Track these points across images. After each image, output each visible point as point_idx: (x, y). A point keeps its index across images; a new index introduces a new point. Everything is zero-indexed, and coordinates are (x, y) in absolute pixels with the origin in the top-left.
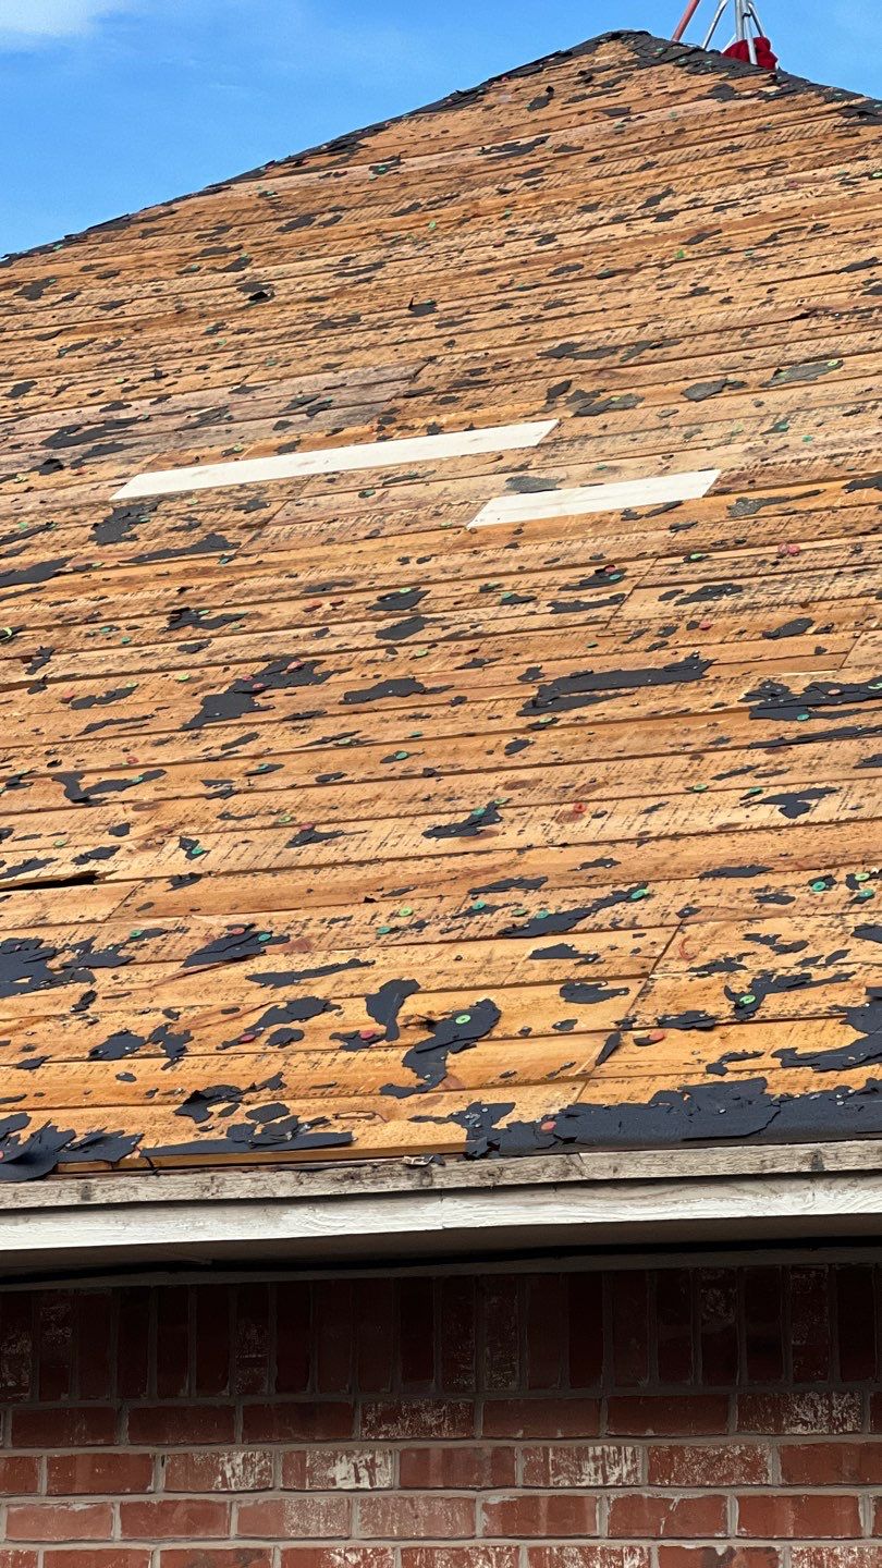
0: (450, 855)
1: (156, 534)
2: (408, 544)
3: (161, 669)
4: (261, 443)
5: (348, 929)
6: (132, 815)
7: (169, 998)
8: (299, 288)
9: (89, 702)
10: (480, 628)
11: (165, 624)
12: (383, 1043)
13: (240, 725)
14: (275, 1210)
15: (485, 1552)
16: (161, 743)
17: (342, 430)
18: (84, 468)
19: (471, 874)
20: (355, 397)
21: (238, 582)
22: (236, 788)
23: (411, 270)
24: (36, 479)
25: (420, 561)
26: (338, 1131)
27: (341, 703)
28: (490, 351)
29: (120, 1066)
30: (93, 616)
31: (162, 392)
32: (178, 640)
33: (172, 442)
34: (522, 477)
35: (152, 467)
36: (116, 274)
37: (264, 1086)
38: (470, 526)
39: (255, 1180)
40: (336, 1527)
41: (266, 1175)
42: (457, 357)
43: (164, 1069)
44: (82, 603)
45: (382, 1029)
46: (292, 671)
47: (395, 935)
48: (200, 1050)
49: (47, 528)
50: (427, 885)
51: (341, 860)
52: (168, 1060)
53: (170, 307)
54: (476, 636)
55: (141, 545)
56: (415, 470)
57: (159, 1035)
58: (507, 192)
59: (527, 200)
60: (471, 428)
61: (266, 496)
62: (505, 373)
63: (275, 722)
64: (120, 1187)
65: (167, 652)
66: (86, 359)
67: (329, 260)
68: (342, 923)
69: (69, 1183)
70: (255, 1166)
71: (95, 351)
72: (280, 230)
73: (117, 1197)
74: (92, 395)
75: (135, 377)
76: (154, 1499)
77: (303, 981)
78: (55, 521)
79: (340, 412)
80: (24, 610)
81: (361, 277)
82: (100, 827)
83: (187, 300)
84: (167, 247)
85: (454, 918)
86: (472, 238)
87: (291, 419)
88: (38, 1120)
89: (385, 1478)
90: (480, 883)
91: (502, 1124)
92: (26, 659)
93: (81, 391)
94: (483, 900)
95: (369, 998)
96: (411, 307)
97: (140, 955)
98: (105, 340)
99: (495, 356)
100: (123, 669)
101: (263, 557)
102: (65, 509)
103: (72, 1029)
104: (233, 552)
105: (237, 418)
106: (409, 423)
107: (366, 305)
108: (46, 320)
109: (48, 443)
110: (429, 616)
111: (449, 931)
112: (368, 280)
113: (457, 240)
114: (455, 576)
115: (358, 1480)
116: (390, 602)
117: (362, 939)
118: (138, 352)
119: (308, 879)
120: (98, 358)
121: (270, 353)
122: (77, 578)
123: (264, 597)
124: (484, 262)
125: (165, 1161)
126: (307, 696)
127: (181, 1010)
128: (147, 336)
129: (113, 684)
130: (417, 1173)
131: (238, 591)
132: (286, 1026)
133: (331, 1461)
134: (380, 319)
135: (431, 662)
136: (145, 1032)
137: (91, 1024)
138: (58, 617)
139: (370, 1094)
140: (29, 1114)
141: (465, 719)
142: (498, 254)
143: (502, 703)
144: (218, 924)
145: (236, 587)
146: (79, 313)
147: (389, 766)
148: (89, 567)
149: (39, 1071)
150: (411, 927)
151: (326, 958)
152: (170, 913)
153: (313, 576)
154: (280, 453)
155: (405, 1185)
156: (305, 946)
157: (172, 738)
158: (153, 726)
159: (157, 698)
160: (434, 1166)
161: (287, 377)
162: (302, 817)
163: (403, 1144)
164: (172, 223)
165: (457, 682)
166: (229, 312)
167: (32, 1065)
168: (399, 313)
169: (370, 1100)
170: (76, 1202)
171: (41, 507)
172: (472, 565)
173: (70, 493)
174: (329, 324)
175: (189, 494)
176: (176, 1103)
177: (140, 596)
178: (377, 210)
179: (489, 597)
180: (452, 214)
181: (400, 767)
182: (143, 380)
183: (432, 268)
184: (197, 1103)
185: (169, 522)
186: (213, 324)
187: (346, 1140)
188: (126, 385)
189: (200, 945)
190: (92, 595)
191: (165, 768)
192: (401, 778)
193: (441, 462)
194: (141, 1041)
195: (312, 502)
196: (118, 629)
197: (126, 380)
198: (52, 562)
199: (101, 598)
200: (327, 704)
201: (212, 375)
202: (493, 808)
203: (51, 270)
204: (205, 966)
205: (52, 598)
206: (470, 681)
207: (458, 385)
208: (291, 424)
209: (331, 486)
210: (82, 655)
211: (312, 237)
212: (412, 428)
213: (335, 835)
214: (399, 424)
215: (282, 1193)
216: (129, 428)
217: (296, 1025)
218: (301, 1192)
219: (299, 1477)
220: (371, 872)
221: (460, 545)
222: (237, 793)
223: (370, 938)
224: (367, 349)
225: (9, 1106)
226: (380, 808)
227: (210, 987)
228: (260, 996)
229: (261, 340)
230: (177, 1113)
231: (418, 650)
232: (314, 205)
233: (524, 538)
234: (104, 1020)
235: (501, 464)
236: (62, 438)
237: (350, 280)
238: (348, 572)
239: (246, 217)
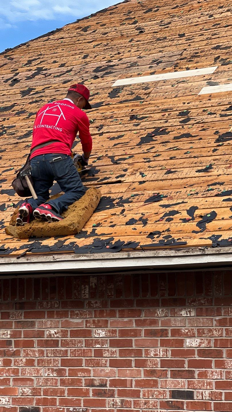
0: (202, 177)
1: (124, 96)
2: (184, 99)
3: (130, 130)
4: (146, 72)
5: (181, 194)
6: (128, 167)
7: (142, 211)
8: (151, 29)
9: (113, 139)
10: (203, 121)
11: (129, 119)
12: (191, 221)
13: (150, 144)
14: (171, 259)
15: (216, 329)
16: (132, 149)
17: (165, 68)
18: (104, 78)
19: (207, 181)
20: (168, 60)
21: (145, 108)
22: (151, 160)
23: (178, 25)
24: (93, 81)
25: (188, 103)
26: (183, 241)
27: (173, 139)
28: (200, 47)
29: (133, 226)
30: (112, 117)
31: (120, 58)
32: (133, 123)
33: (125, 71)
34: (210, 82)
35: (120, 78)
36: (105, 25)
37: (166, 231)
38: (199, 94)
39: (166, 252)
40: (182, 324)
41: (168, 251)
42: (191, 49)
43: (143, 227)
44: (108, 113)
45: (191, 218)
46: (160, 131)
47: (192, 196)
48: (150, 223)
49: (97, 94)
50: (198, 184)
51: (177, 177)
52: (143, 225)
53: (119, 34)
54: (203, 123)
55: (121, 98)
56: (184, 80)
57: (141, 219)
58: (200, 2)
59: (205, 5)
60: (197, 68)
61: (149, 86)
62: (203, 53)
63: (158, 144)
64: (136, 254)
65: (131, 126)
66: (100, 48)
67: (157, 21)
68: (179, 193)
69: (125, 253)
70: (165, 249)
71: (102, 46)
72: (144, 13)
73: (136, 256)
74: (103, 58)
75: (114, 53)
76: (142, 318)
77: (172, 206)
78: (99, 92)
79: (164, 64)
80: (95, 115)
81: (166, 26)
82: (121, 169)
83: (123, 32)
84: (116, 18)
85: (204, 192)
86: (193, 15)
87: (153, 65)
88: (116, 239)
89: (193, 314)
90: (210, 183)
91: (220, 240)
92: (97, 127)
93: (100, 57)
94: (211, 187)
95: (187, 211)
96: (179, 35)
97: (134, 200)
98: (104, 43)
99: (201, 49)
100: (121, 130)
101: (150, 102)
102: (101, 89)
103: (120, 218)
104: (142, 101)
105: (139, 65)
106: (181, 67)
107: (168, 34)
108: (89, 38)
109: (95, 71)
110: (191, 118)
111: (204, 195)
112: (167, 27)
113: (189, 16)
114: (197, 107)
115: (187, 314)
116: (182, 114)
117: (184, 196)
118: (113, 46)
119: (170, 182)
120: (103, 48)
121: (146, 47)
122: (107, 107)
123: (152, 112)
124: (196, 22)
125: (146, 248)
126: (165, 137)
127: (145, 213)
128: (115, 42)
129: (119, 134)
130: (202, 251)
131: (145, 111)
132: (169, 217)
133: (181, 310)
134: (171, 38)
135: (193, 129)
136: (137, 218)
137: (125, 217)
138: (103, 117)
139: (190, 233)
140: (114, 237)
141: (202, 143)
142: (199, 20)
143: (210, 140)
144: (151, 193)
145: (145, 109)
146: (98, 36)
147: (186, 155)
148: (109, 104)
149: (115, 228)
150: (195, 194)
151: (177, 201)
152: (139, 190)
153: (163, 107)
154: (151, 75)
155: (199, 253)
156: (171, 198)
157: (135, 148)
158: (130, 144)
159: (130, 137)
160: (205, 249)
161: (151, 54)
162: (167, 167)
163: (198, 244)
164: (117, 11)
165: (200, 134)
166: (134, 36)
167: (113, 226)
168: (176, 36)
169: (190, 234)
170: (126, 257)
171: (95, 88)
172: (200, 104)
173: (102, 84)
174: (159, 39)
175: (130, 85)
176: (146, 235)
177: (122, 111)
178: (168, 7)
179: (205, 113)
180: (186, 9)
181: (188, 155)
182: (115, 54)
183: (183, 24)
184: (151, 235)
185: (127, 93)
186: (130, 39)
187: (185, 243)
188: (111, 56)
189: (148, 198)
190: (111, 111)
191: (134, 155)
192: (189, 158)
193: (190, 77)
194: (136, 221)
195: (160, 88)
196: (118, 120)
197: (111, 54)
198: (100, 103)
199: (113, 112)
200: (170, 139)
201: (132, 53)
202: (211, 165)
203: (89, 24)
204: (149, 203)
205: (101, 112)
206: (202, 134)
207: (193, 57)
208: (153, 67)
209: (164, 83)
210: (110, 126)
211: (152, 15)
212: (182, 68)
213: (175, 172)
214: (179, 67)
215: (172, 255)
216: (113, 67)
217: (171, 217)
218: (176, 255)
219: (174, 314)
220: (184, 181)
221: (197, 99)
222: (152, 161)
223: (186, 196)
224: (169, 46)
225: (109, 235)
226: (185, 165)
227: (151, 208)
228: (163, 210)
229: (143, 44)
230: (147, 237)
231: (190, 126)
232: (152, 6)
233: (212, 98)
234: (128, 216)
235: (205, 78)
236: (97, 70)
237: (163, 27)
238: (171, 106)
239: (135, 9)
